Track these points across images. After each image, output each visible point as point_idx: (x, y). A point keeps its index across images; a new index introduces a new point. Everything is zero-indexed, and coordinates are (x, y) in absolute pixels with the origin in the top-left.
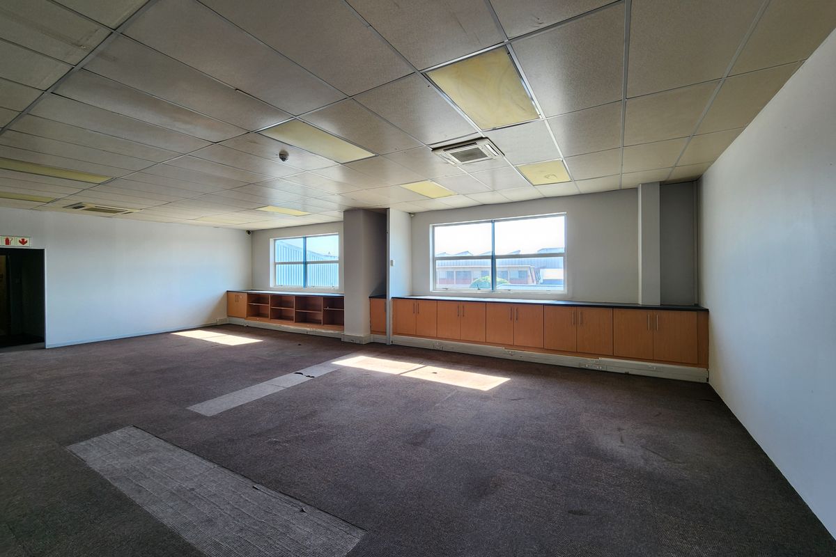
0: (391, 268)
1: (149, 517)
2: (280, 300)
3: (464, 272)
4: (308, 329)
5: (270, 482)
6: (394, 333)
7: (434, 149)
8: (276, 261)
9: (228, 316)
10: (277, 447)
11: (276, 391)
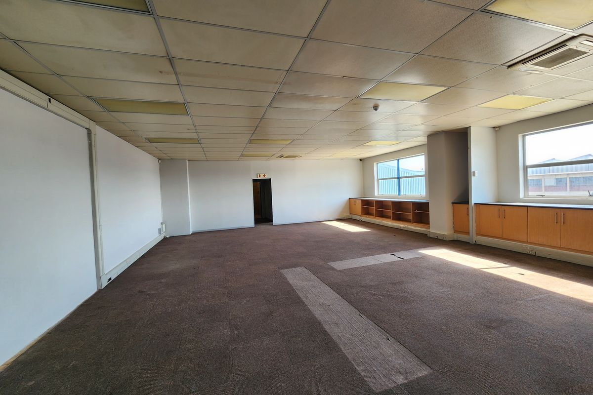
0: (473, 178)
1: (310, 312)
2: (381, 204)
3: (584, 177)
4: (402, 226)
5: (369, 316)
6: (477, 234)
7: (510, 66)
8: (379, 178)
9: (351, 214)
10: (375, 297)
11: (377, 263)
